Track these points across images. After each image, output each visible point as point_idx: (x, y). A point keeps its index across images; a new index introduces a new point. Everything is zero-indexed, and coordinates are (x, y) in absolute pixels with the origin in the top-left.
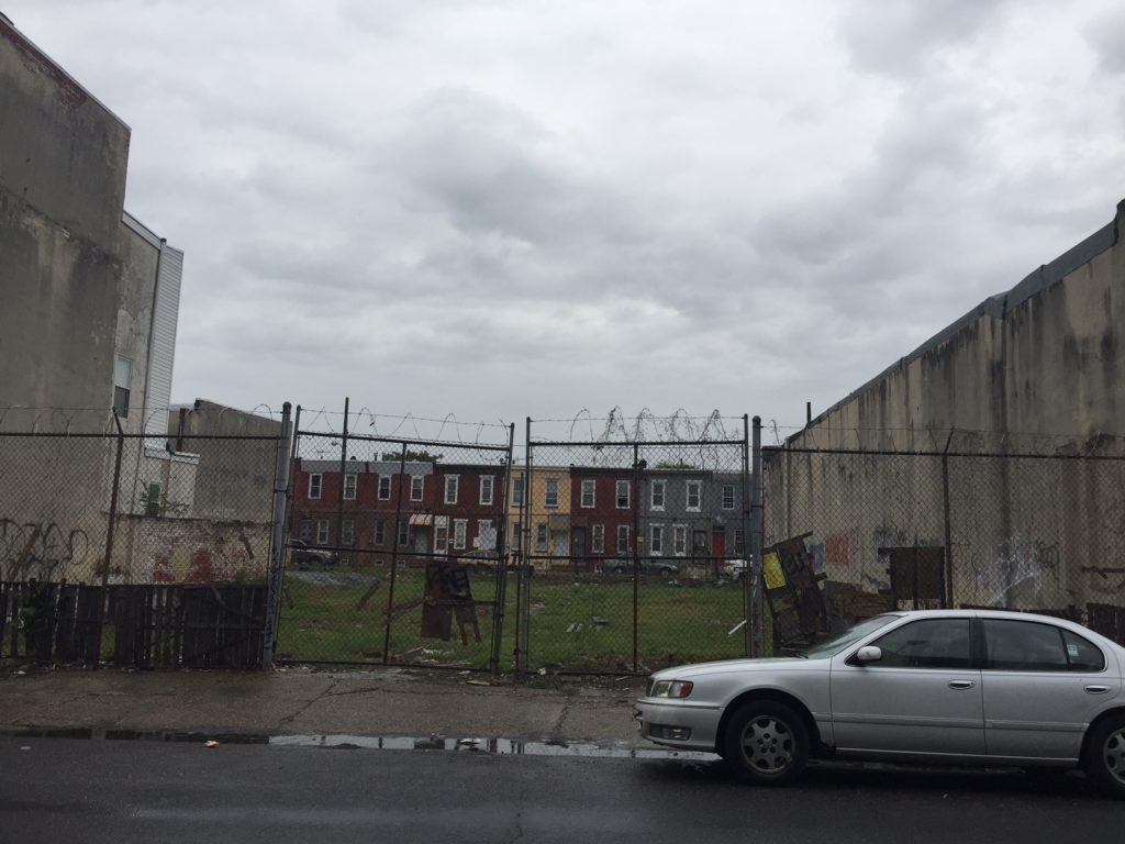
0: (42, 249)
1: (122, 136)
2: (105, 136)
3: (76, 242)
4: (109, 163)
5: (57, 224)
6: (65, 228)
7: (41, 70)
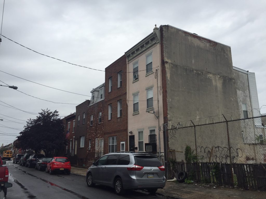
0: (213, 81)
1: (229, 49)
2: (224, 51)
3: (222, 77)
4: (226, 57)
5: (216, 74)
6: (218, 75)
7: (205, 41)
